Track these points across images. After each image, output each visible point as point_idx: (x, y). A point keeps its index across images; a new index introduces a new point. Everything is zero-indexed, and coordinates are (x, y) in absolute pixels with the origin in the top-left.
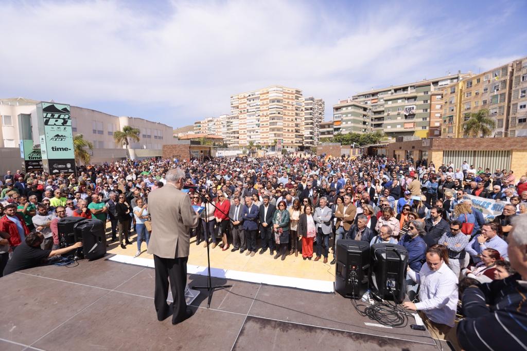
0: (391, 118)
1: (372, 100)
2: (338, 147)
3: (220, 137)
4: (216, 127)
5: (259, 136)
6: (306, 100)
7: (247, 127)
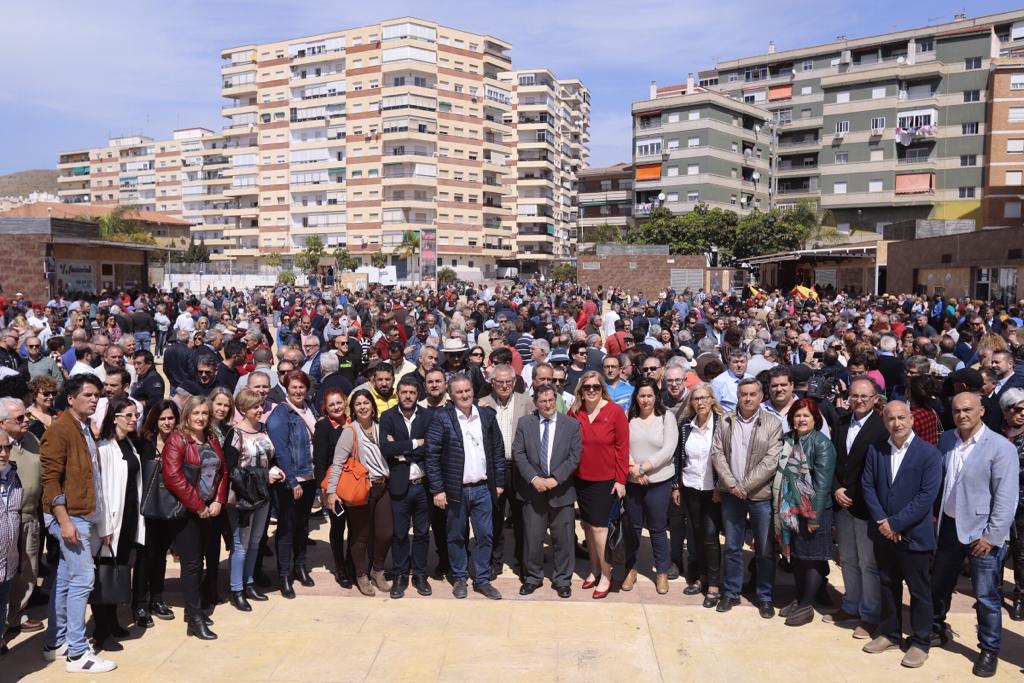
0: (845, 157)
1: (772, 88)
2: (659, 262)
3: (178, 219)
4: (158, 177)
5: (341, 219)
6: (524, 81)
7: (294, 179)
